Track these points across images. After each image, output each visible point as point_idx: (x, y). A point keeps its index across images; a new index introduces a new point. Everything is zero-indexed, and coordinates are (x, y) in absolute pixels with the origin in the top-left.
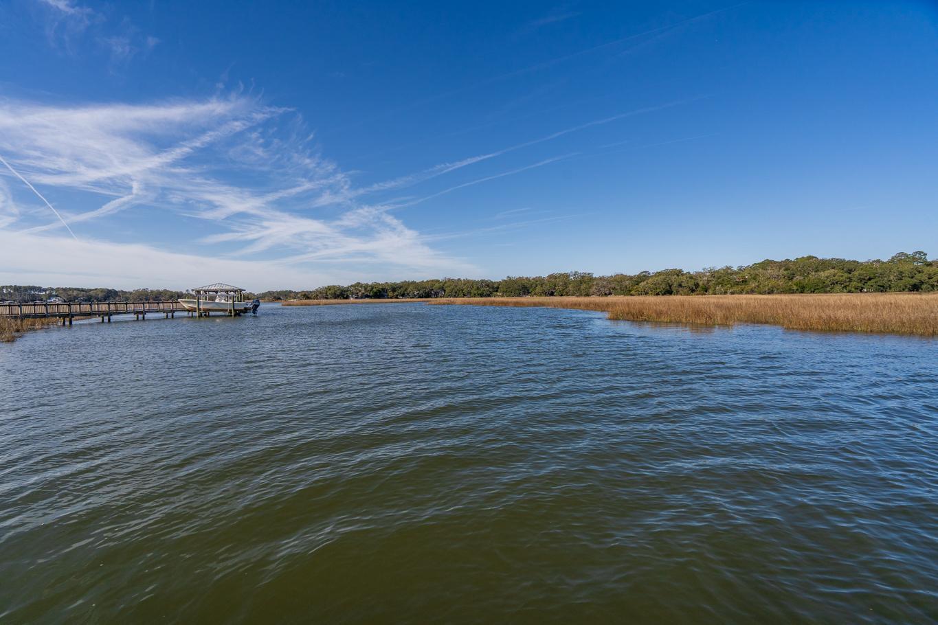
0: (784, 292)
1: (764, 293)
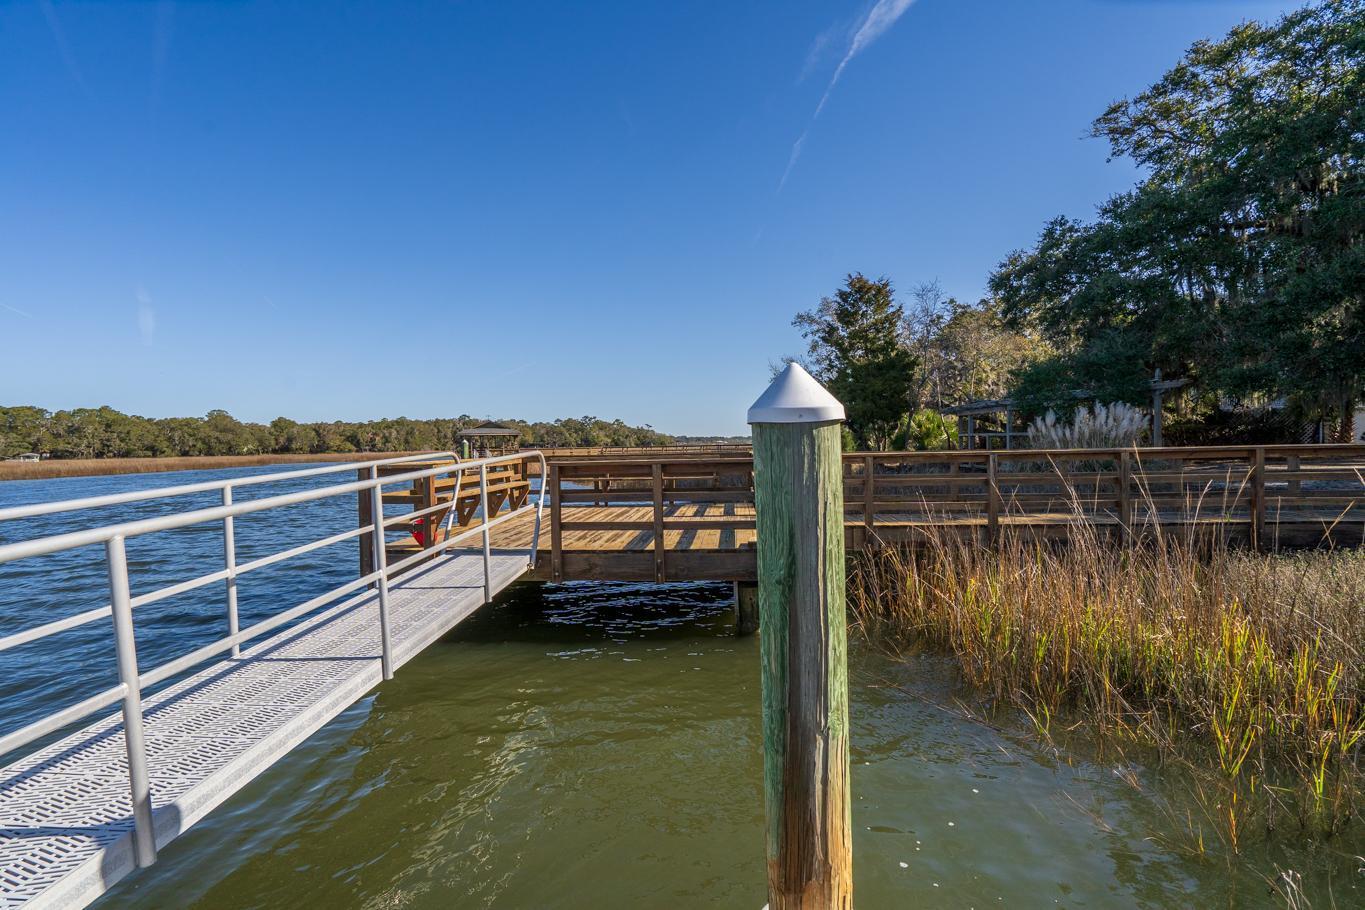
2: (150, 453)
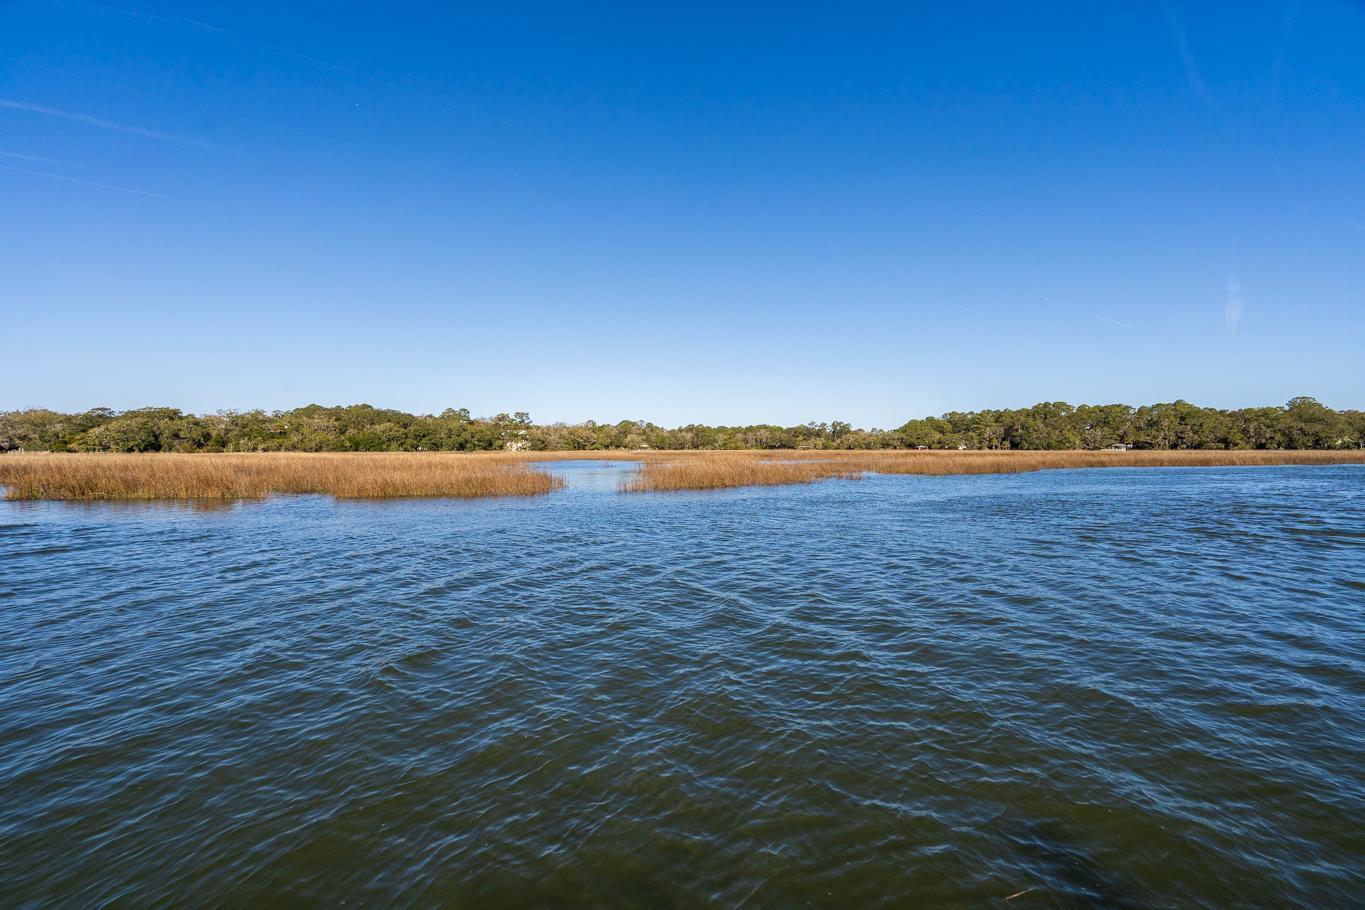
0: (335, 449)
1: (311, 450)
2: (1223, 446)
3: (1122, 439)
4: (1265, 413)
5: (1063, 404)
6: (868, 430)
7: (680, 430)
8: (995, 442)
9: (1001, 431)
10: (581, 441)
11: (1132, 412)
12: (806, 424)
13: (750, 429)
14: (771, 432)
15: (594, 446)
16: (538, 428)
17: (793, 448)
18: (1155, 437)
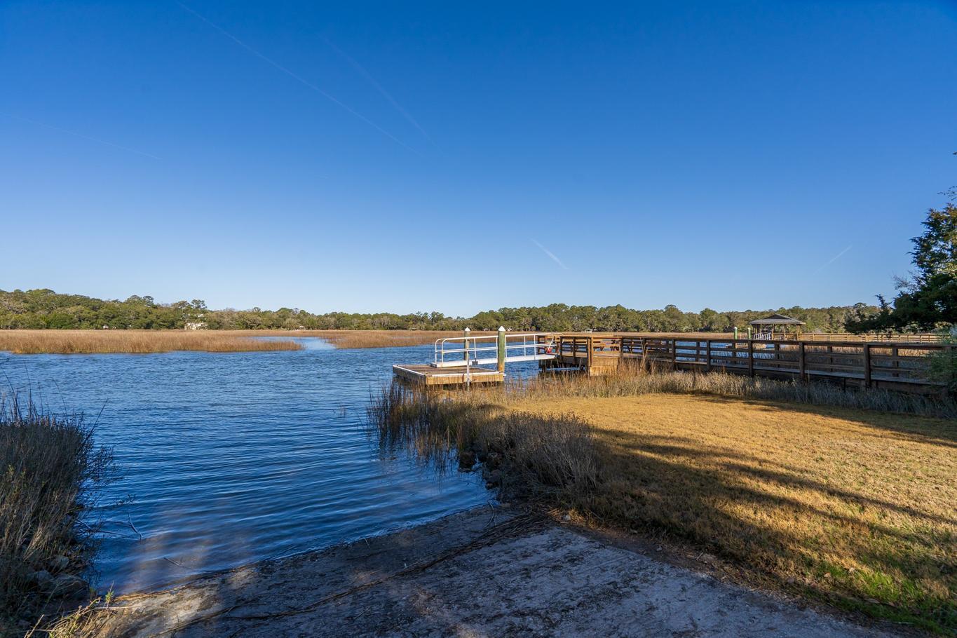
3: (591, 326)
4: (654, 313)
5: (564, 305)
6: (454, 318)
7: (326, 316)
8: (527, 327)
9: (530, 320)
10: (249, 322)
11: (597, 310)
12: (415, 313)
13: (376, 316)
14: (391, 318)
15: (259, 326)
16: (211, 311)
17: (405, 329)
18: (606, 325)
